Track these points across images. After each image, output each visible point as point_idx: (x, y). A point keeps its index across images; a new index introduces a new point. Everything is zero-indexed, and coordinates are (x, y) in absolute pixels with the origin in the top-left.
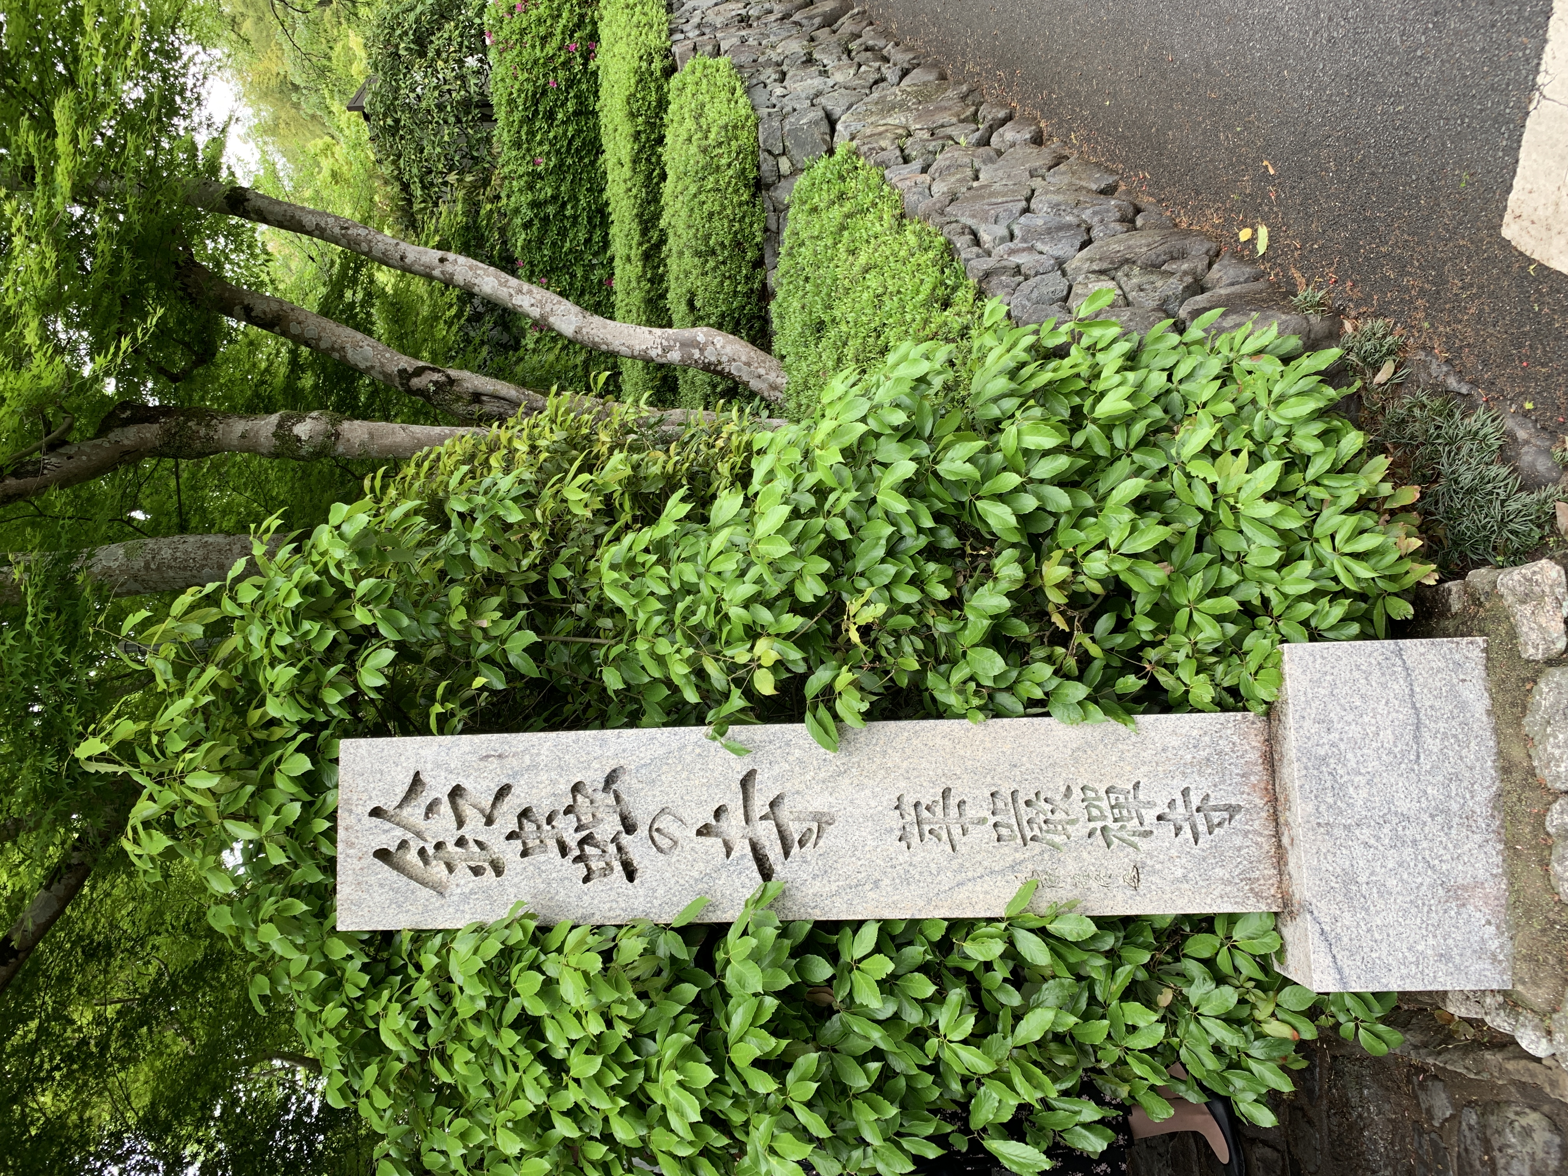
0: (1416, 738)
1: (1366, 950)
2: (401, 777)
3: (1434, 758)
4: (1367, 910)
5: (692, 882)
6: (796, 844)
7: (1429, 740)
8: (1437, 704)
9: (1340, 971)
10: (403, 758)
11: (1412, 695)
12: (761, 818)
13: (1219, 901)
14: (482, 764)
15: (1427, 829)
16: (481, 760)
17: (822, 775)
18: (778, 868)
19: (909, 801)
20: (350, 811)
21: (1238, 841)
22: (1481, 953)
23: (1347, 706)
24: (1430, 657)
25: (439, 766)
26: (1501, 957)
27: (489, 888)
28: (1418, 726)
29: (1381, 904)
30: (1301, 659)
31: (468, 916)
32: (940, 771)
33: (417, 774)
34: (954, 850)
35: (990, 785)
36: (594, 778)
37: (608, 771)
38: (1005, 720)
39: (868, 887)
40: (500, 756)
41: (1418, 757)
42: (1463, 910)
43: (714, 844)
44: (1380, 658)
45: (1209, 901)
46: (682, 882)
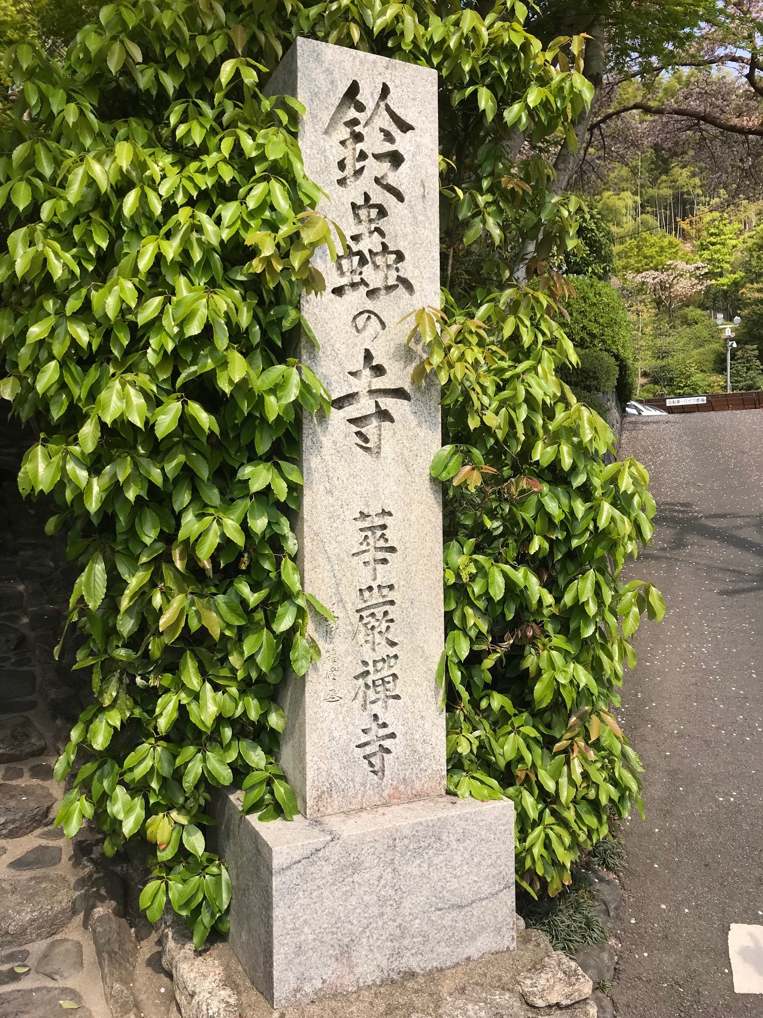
0: (453, 906)
1: (305, 887)
2: (411, 114)
3: (439, 922)
4: (334, 884)
5: (332, 342)
6: (358, 429)
7: (451, 916)
8: (474, 919)
9: (289, 867)
10: (424, 118)
11: (481, 900)
12: (376, 402)
13: (315, 767)
14: (419, 181)
15: (390, 923)
16: (422, 181)
17: (406, 453)
18: (341, 413)
19: (387, 520)
20: (387, 68)
21: (358, 779)
22: (302, 979)
23: (474, 852)
24: (505, 909)
25: (418, 146)
26: (298, 996)
27: (329, 173)
28: (461, 907)
29: (337, 894)
30: (505, 815)
31: (308, 151)
32: (408, 545)
33: (412, 128)
34: (353, 555)
35: (399, 583)
36: (407, 270)
37: (412, 282)
38: (442, 596)
39: (327, 485)
40: (424, 196)
41: (440, 910)
42: (333, 959)
43: (358, 363)
44: (504, 873)
45: (315, 759)
46: (332, 334)
